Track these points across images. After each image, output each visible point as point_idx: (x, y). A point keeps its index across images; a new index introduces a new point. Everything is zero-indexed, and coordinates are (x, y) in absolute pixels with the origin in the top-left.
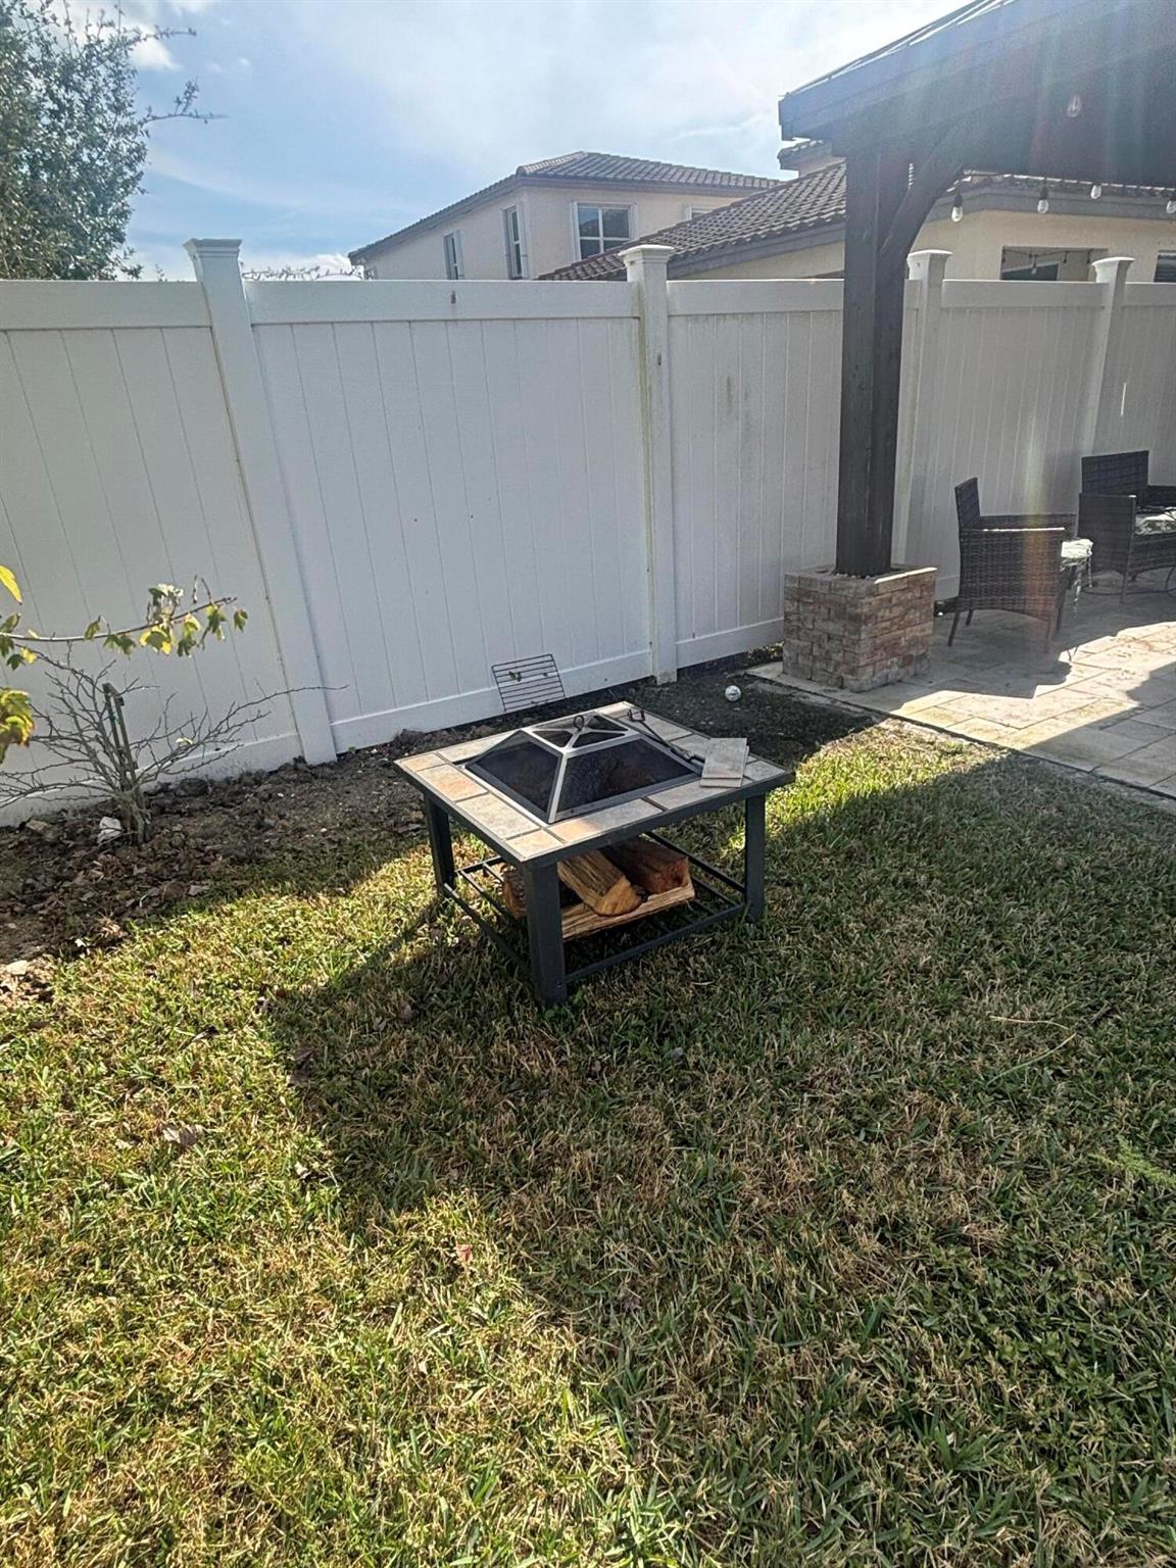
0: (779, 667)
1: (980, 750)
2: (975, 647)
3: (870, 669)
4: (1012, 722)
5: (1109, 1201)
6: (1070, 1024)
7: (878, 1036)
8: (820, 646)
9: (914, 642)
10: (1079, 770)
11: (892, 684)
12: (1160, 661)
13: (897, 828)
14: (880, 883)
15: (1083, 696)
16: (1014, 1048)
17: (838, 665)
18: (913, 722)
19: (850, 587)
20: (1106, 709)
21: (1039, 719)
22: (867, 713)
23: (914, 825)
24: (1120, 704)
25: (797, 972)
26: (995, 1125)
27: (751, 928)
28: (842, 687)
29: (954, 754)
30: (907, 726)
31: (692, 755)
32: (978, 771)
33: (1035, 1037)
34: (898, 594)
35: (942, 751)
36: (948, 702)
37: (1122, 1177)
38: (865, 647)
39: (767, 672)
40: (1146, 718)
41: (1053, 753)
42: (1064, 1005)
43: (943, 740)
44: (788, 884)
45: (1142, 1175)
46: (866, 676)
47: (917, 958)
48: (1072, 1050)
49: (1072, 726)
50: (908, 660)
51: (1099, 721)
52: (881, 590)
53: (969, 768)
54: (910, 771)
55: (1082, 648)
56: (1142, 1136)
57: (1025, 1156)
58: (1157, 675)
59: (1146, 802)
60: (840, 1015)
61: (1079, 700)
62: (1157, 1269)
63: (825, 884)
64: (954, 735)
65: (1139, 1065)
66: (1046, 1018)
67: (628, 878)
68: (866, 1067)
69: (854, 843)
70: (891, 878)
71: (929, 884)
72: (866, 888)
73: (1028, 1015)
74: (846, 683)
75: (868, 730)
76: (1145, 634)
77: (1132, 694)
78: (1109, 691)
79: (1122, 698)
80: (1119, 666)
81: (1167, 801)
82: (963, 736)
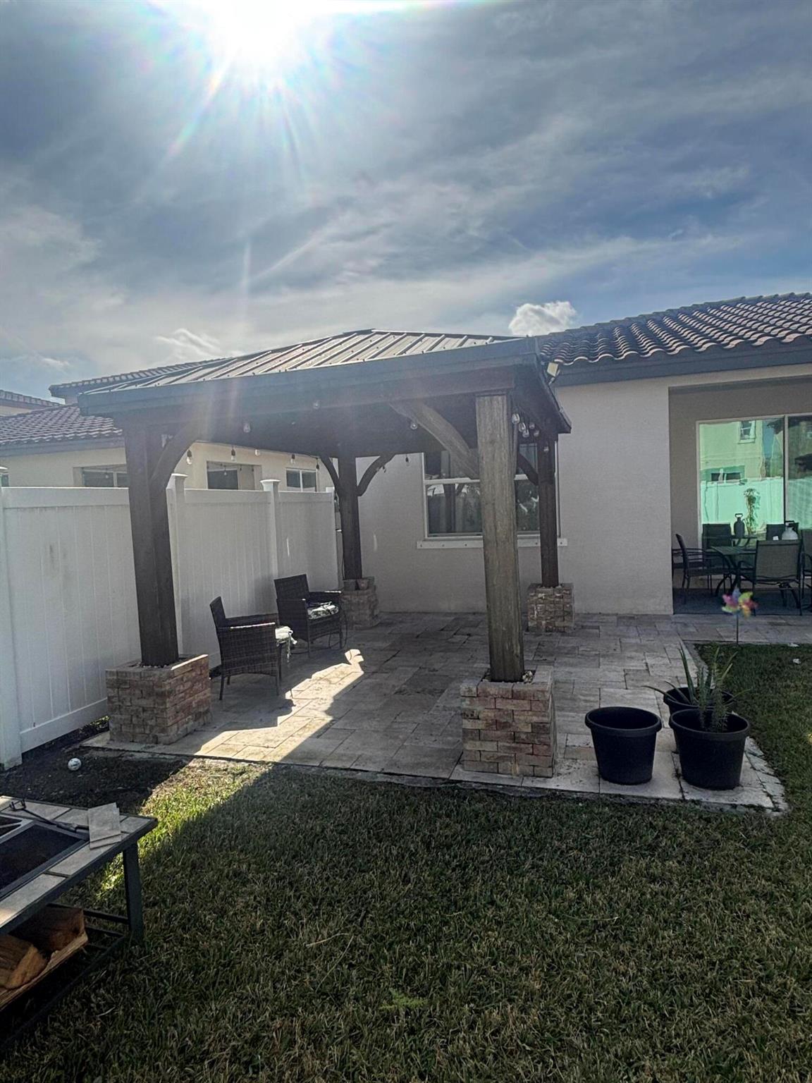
0: (107, 735)
1: (256, 767)
2: (237, 698)
3: (175, 727)
4: (269, 744)
5: (396, 1033)
6: (348, 930)
7: (244, 991)
8: (137, 716)
9: (200, 704)
10: (313, 766)
11: (191, 733)
12: (336, 689)
13: (220, 836)
14: (218, 880)
15: (304, 719)
16: (324, 960)
17: (152, 728)
18: (210, 758)
19: (155, 675)
20: (317, 725)
21: (284, 739)
22: (178, 758)
23: (230, 831)
24: (323, 720)
25: (178, 968)
26: (327, 1017)
27: (136, 949)
28: (157, 743)
29: (241, 774)
30: (208, 761)
31: (75, 826)
32: (258, 781)
33: (333, 948)
34: (187, 674)
35: (233, 774)
36: (229, 739)
37: (398, 1013)
38: (170, 712)
39: (97, 742)
40: (339, 725)
41: (297, 759)
42: (343, 920)
43: (233, 766)
44: (154, 904)
45: (407, 1007)
46: (173, 731)
47: (254, 925)
48: (354, 946)
49: (303, 739)
50: (198, 716)
51: (316, 733)
52: (176, 674)
53: (252, 781)
54: (217, 793)
55: (295, 688)
56: (400, 983)
57: (348, 1028)
58: (338, 697)
59: (351, 777)
60: (215, 988)
61: (301, 722)
62: (427, 1060)
63: (181, 894)
64: (238, 761)
65: (389, 940)
66: (336, 933)
67: (35, 946)
68: (242, 1018)
69: (194, 856)
70: (224, 874)
71: (249, 870)
72: (210, 887)
73: (326, 935)
74: (159, 740)
75: (182, 770)
76: (325, 674)
77: (328, 712)
78: (316, 712)
79: (323, 716)
80: (317, 696)
81: (360, 774)
82: (243, 761)
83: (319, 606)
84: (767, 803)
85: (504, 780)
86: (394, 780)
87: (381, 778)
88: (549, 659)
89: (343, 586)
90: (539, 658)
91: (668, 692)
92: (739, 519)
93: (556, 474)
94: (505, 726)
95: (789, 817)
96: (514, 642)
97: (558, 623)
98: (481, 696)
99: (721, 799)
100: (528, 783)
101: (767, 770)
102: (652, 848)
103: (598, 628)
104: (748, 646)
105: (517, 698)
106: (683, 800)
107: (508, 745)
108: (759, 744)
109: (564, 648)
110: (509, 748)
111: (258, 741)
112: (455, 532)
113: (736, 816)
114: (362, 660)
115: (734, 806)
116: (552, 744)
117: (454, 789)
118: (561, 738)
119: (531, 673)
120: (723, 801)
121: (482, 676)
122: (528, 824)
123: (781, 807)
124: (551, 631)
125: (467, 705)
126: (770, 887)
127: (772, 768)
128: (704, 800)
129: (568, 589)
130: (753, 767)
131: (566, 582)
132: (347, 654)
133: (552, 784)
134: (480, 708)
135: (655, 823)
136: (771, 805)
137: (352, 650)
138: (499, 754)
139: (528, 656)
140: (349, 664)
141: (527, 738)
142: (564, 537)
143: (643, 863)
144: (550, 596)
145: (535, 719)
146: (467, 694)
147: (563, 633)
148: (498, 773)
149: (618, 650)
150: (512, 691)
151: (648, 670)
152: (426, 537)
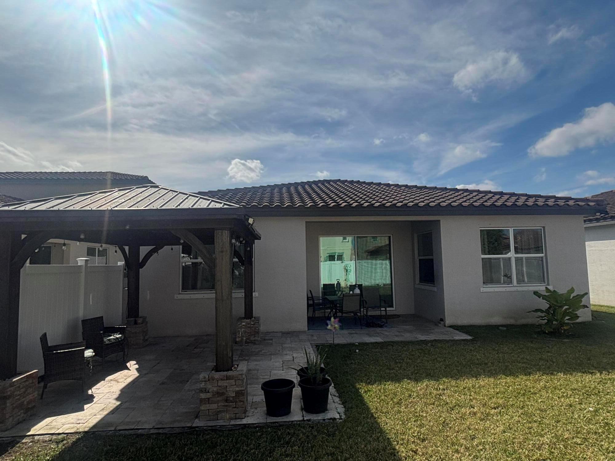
1: (72, 436)
3: (11, 419)
4: (80, 421)
9: (29, 403)
10: (111, 430)
11: (21, 422)
12: (122, 385)
18: (38, 435)
20: (111, 407)
21: (90, 417)
22: (13, 439)
24: (115, 404)
29: (62, 441)
30: (36, 438)
32: (74, 443)
34: (23, 383)
35: (57, 442)
36: (51, 422)
38: (9, 409)
40: (125, 406)
41: (99, 428)
43: (55, 437)
46: (9, 422)
50: (27, 410)
52: (15, 384)
53: (70, 444)
54: (46, 454)
55: (94, 387)
59: (135, 433)
61: (103, 406)
64: (59, 434)
75: (18, 446)
76: (115, 377)
77: (117, 399)
78: (110, 400)
79: (114, 402)
80: (110, 391)
81: (140, 431)
82: (63, 433)
83: (111, 336)
84: (337, 416)
85: (221, 423)
86: (160, 431)
87: (152, 431)
88: (247, 358)
89: (126, 322)
90: (241, 359)
91: (299, 370)
92: (338, 282)
93: (253, 259)
94: (222, 394)
95: (345, 421)
96: (228, 351)
97: (252, 338)
98: (210, 379)
99: (320, 417)
100: (233, 422)
101: (339, 402)
102: (288, 443)
103: (272, 340)
104: (338, 345)
105: (230, 379)
106: (303, 420)
107: (224, 404)
108: (337, 391)
109: (255, 351)
110: (224, 406)
111: (72, 421)
112: (197, 289)
113: (324, 424)
114: (138, 367)
115: (324, 420)
116: (245, 402)
117: (194, 431)
118: (250, 398)
119: (236, 366)
120: (320, 418)
121: (211, 370)
122: (232, 441)
123: (342, 417)
124: (248, 343)
125: (203, 385)
126: (333, 450)
127: (341, 401)
128: (312, 419)
129: (258, 319)
130: (334, 402)
131: (256, 316)
132: (128, 364)
133: (245, 421)
134: (210, 386)
135: (290, 432)
136: (339, 417)
137: (131, 362)
138: (218, 410)
139: (235, 358)
140: (130, 370)
141: (233, 399)
142: (256, 291)
143: (283, 450)
144: (248, 324)
145: (237, 389)
146: (203, 380)
147: (255, 344)
148: (218, 420)
149: (281, 351)
150: (227, 376)
151: (294, 360)
152: (181, 292)
